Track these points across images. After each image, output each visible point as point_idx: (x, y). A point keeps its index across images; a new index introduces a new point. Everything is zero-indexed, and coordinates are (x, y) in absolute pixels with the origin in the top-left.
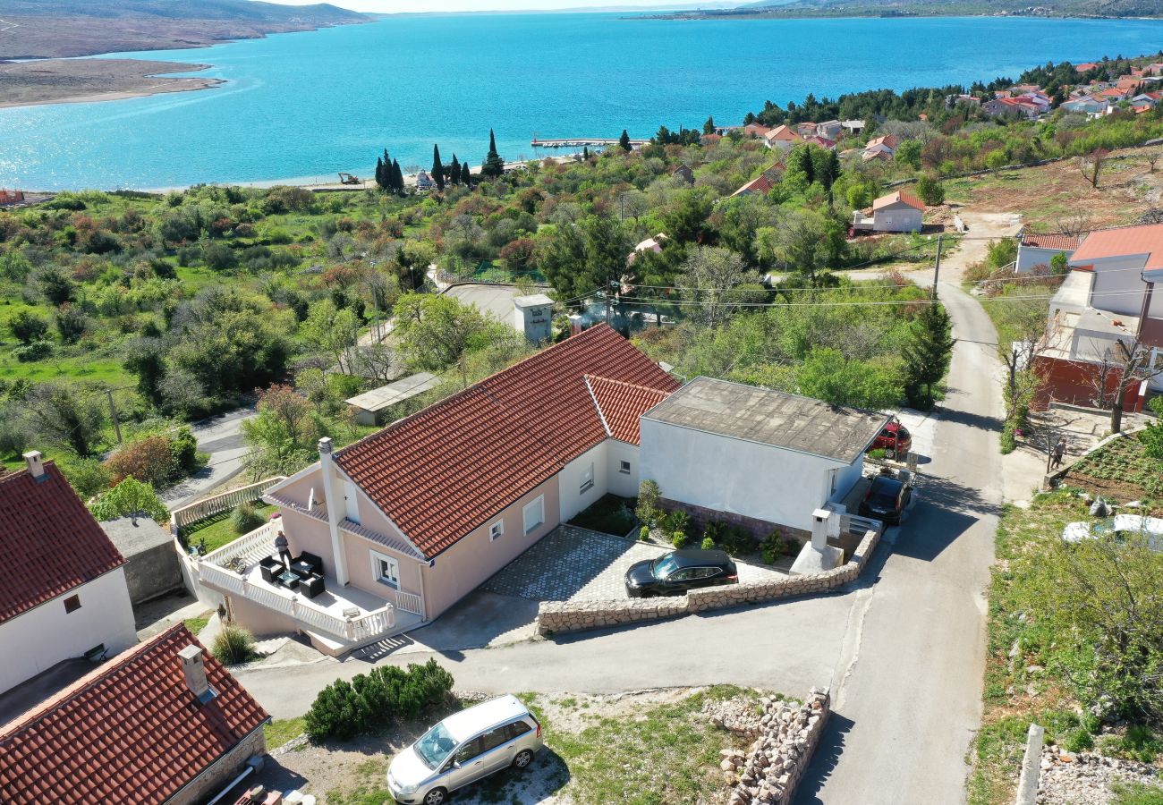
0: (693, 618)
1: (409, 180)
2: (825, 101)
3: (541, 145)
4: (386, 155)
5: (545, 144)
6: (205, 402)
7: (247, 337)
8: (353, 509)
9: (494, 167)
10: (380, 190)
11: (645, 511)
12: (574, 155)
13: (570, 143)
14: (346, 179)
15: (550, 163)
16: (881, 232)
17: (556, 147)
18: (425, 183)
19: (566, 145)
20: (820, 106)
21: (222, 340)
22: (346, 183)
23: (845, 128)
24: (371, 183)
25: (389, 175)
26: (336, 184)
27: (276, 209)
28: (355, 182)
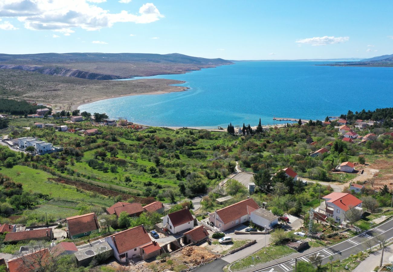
0: (250, 235)
1: (236, 130)
2: (369, 111)
3: (276, 119)
4: (231, 124)
5: (277, 119)
6: (192, 195)
7: (200, 183)
8: (218, 218)
9: (260, 129)
10: (228, 133)
11: (250, 224)
12: (284, 125)
13: (285, 119)
14: (220, 128)
15: (276, 128)
16: (342, 171)
17: (280, 120)
18: (240, 131)
19: (283, 120)
20: (367, 113)
21: (196, 184)
22: (219, 129)
23: (368, 125)
24: (226, 130)
25: (231, 129)
26: (217, 129)
27: (202, 137)
28: (222, 129)
